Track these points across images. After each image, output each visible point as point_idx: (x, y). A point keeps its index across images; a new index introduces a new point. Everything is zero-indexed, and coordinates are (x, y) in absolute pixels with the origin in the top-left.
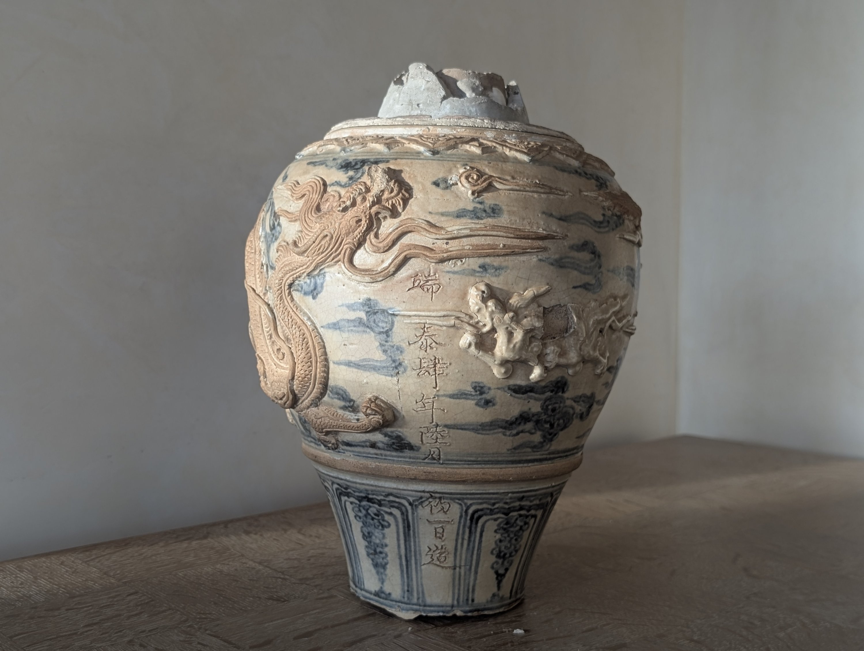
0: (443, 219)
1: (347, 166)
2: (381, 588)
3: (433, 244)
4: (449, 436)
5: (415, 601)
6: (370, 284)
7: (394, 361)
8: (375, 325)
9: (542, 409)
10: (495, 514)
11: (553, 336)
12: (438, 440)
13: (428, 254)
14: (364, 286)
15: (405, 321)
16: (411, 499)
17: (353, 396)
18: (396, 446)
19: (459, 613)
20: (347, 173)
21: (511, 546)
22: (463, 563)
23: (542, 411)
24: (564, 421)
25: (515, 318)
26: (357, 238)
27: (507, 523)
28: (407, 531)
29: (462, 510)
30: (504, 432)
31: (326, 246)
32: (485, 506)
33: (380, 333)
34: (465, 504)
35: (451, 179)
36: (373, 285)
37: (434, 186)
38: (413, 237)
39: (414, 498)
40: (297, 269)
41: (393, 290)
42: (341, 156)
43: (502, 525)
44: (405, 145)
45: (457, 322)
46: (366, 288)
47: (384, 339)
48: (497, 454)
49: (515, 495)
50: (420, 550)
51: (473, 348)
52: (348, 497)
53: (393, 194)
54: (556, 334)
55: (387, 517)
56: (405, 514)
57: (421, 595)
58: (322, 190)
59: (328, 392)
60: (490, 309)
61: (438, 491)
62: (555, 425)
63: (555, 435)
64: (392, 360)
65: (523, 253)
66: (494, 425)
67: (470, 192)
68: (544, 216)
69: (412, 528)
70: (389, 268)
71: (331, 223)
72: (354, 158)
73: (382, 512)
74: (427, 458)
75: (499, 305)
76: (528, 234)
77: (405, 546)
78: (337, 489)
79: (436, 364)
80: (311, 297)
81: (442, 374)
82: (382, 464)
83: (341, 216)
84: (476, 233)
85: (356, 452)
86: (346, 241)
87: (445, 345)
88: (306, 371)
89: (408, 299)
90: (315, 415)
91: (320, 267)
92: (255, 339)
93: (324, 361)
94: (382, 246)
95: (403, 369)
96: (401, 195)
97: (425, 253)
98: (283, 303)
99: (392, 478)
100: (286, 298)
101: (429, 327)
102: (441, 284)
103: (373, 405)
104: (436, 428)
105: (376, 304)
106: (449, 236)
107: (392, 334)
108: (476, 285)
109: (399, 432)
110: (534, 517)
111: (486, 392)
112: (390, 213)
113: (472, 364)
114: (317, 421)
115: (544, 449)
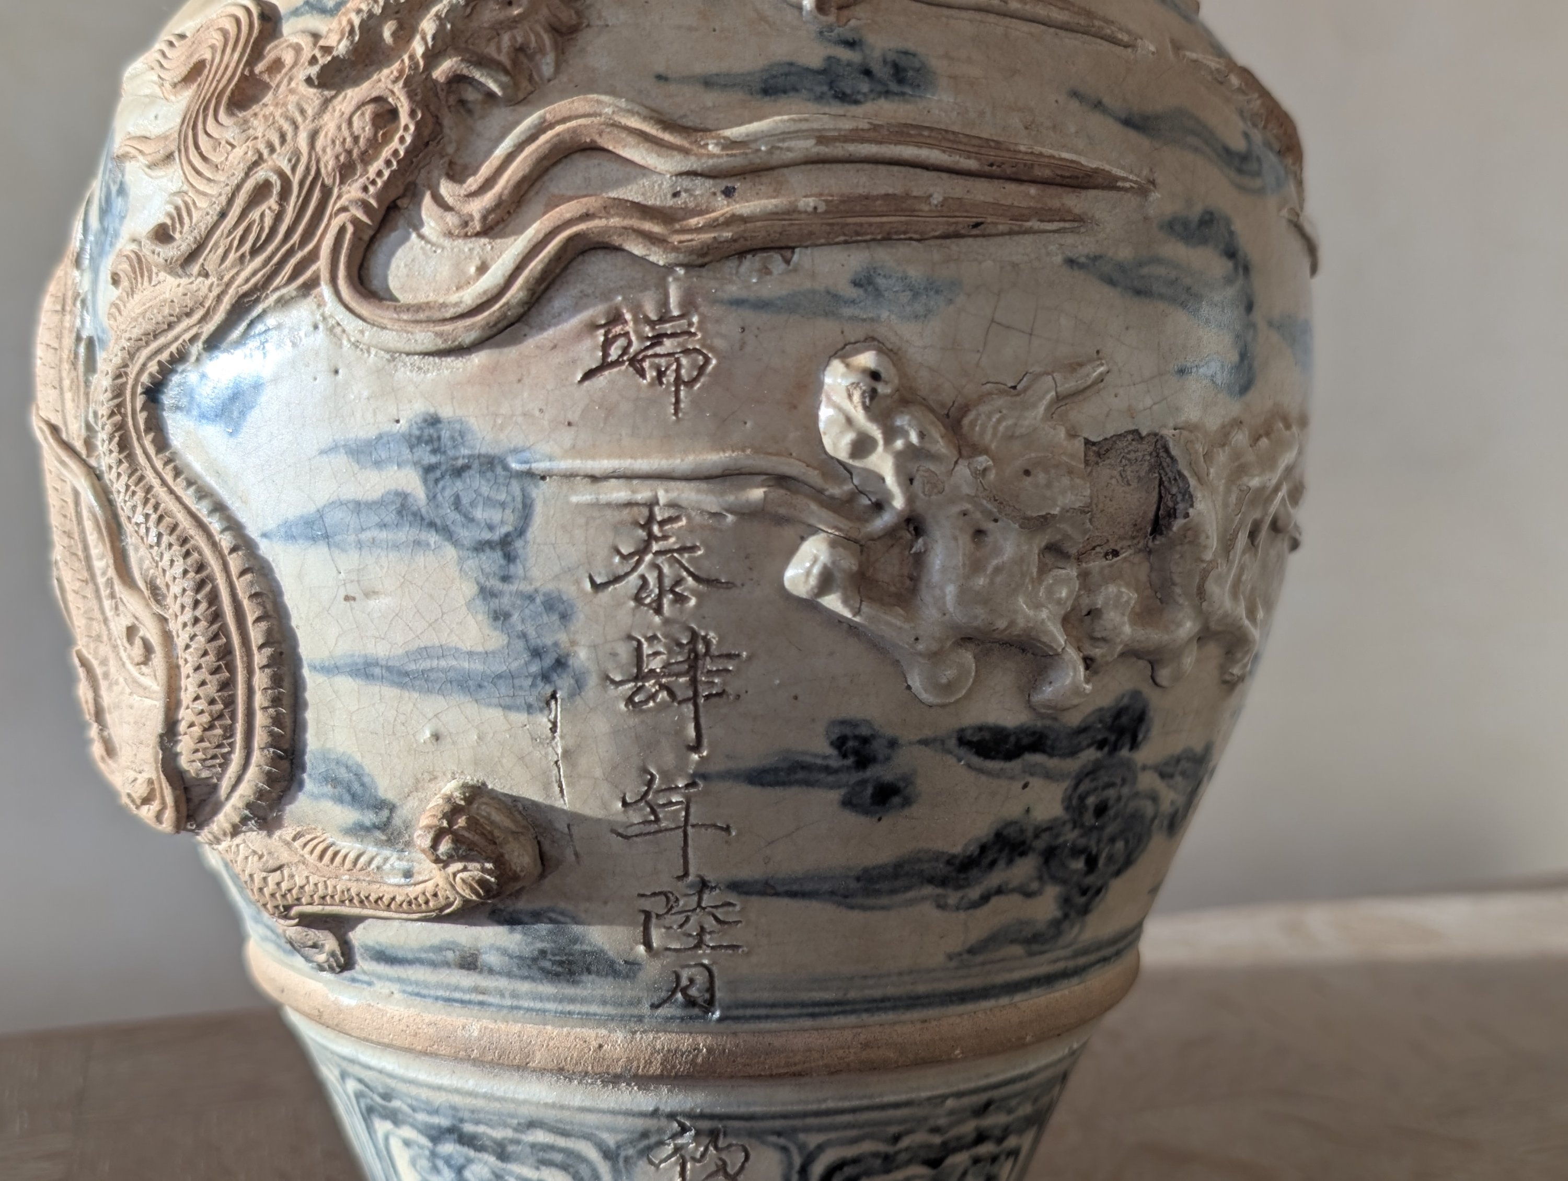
0: (710, 98)
3: (676, 195)
4: (748, 923)
6: (437, 360)
7: (537, 653)
8: (458, 517)
9: (1067, 808)
10: (898, 1168)
11: (1112, 545)
12: (706, 937)
13: (657, 230)
14: (415, 367)
15: (574, 499)
16: (610, 1140)
17: (385, 789)
18: (554, 963)
23: (1066, 817)
24: (1127, 842)
26: (380, 183)
29: (790, 1165)
30: (940, 896)
31: (268, 221)
32: (867, 1147)
33: (480, 547)
34: (802, 1147)
36: (447, 361)
38: (594, 172)
39: (620, 1137)
40: (170, 325)
41: (526, 380)
46: (420, 378)
47: (495, 568)
48: (911, 972)
49: (966, 1100)
54: (1123, 538)
58: (256, 34)
61: (707, 1110)
62: (1101, 862)
63: (1098, 891)
64: (528, 649)
65: (1011, 233)
66: (907, 874)
67: (809, 4)
68: (1076, 104)
70: (509, 295)
74: (665, 997)
76: (1028, 160)
79: (696, 657)
80: (224, 428)
81: (719, 695)
82: (503, 1026)
83: (317, 102)
84: (838, 150)
85: (410, 983)
86: (339, 197)
87: (729, 585)
88: (212, 702)
89: (585, 411)
90: (261, 857)
91: (248, 310)
92: (70, 597)
93: (275, 661)
94: (476, 207)
95: (572, 681)
96: (545, 11)
97: (648, 226)
98: (131, 457)
99: (542, 1071)
100: (139, 439)
101: (670, 520)
102: (712, 349)
103: (462, 822)
104: (700, 893)
105: (462, 435)
106: (737, 160)
107: (524, 548)
108: (843, 351)
109: (562, 913)
110: (1014, 1153)
111: (881, 757)
112: (505, 79)
113: (831, 654)
114: (265, 879)
115: (1061, 941)
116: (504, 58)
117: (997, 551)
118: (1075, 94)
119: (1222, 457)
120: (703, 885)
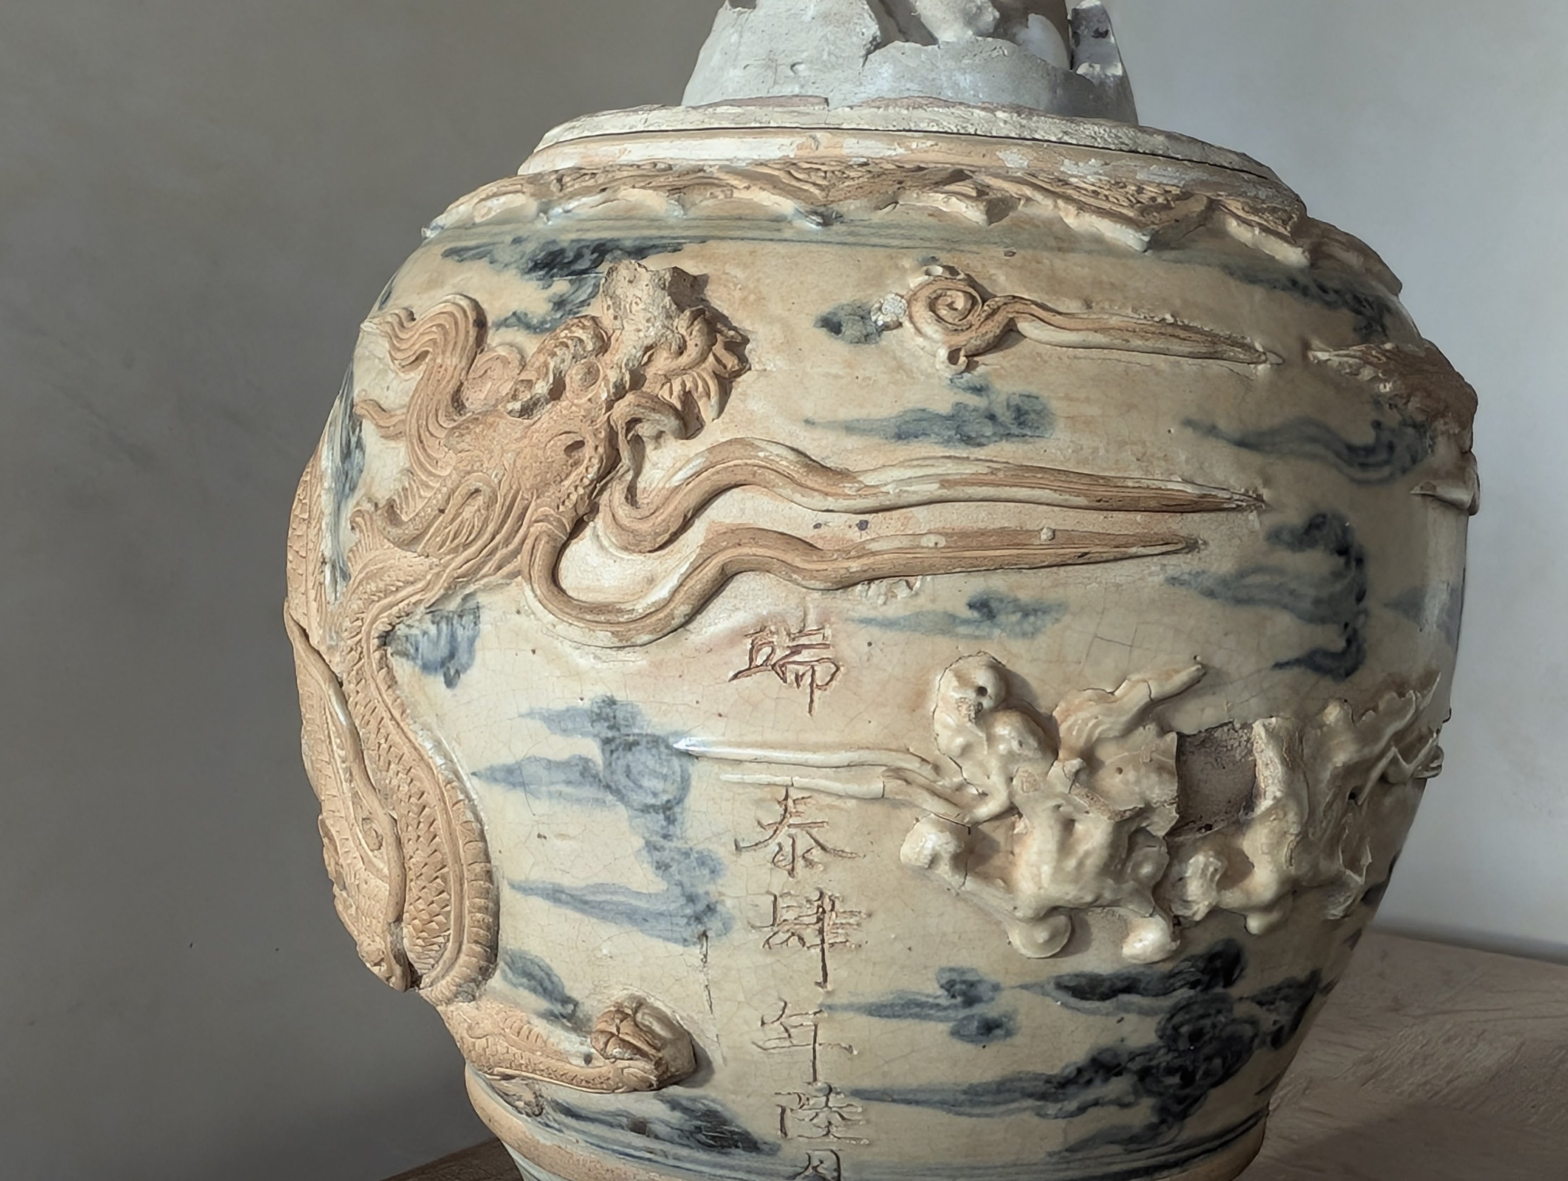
0: (851, 442)
1: (550, 262)
3: (817, 526)
4: (868, 1122)
6: (613, 653)
7: (691, 899)
8: (628, 783)
9: (1161, 1037)
12: (833, 1129)
13: (798, 562)
14: (596, 657)
15: (724, 778)
17: (572, 989)
18: (707, 1137)
20: (548, 286)
23: (1161, 1044)
24: (1225, 1058)
25: (1083, 777)
26: (569, 503)
30: (1040, 1107)
31: (478, 522)
33: (646, 809)
35: (880, 309)
36: (622, 654)
37: (823, 333)
38: (749, 504)
40: (397, 589)
41: (686, 676)
42: (536, 232)
44: (736, 194)
45: (895, 785)
46: (599, 665)
47: (657, 828)
48: (1015, 1165)
51: (944, 870)
53: (684, 360)
54: (1215, 814)
58: (472, 340)
59: (501, 964)
60: (1002, 748)
62: (1199, 1077)
63: (1197, 1098)
64: (683, 895)
65: (1116, 560)
66: (1009, 1090)
67: (943, 353)
68: (1189, 431)
70: (672, 605)
71: (491, 452)
72: (574, 236)
74: (800, 1174)
75: (1033, 733)
76: (1135, 493)
79: (824, 912)
80: (441, 679)
81: (842, 943)
84: (960, 492)
85: (592, 1136)
86: (535, 510)
87: (852, 856)
89: (734, 705)
91: (463, 587)
93: (481, 878)
94: (648, 529)
95: (720, 925)
96: (711, 360)
101: (804, 799)
102: (842, 659)
103: (627, 1027)
104: (827, 1096)
105: (633, 716)
106: (870, 500)
107: (681, 813)
111: (985, 998)
113: (942, 914)
114: (473, 1043)
115: (1161, 1141)
118: (1188, 422)
120: (830, 1090)
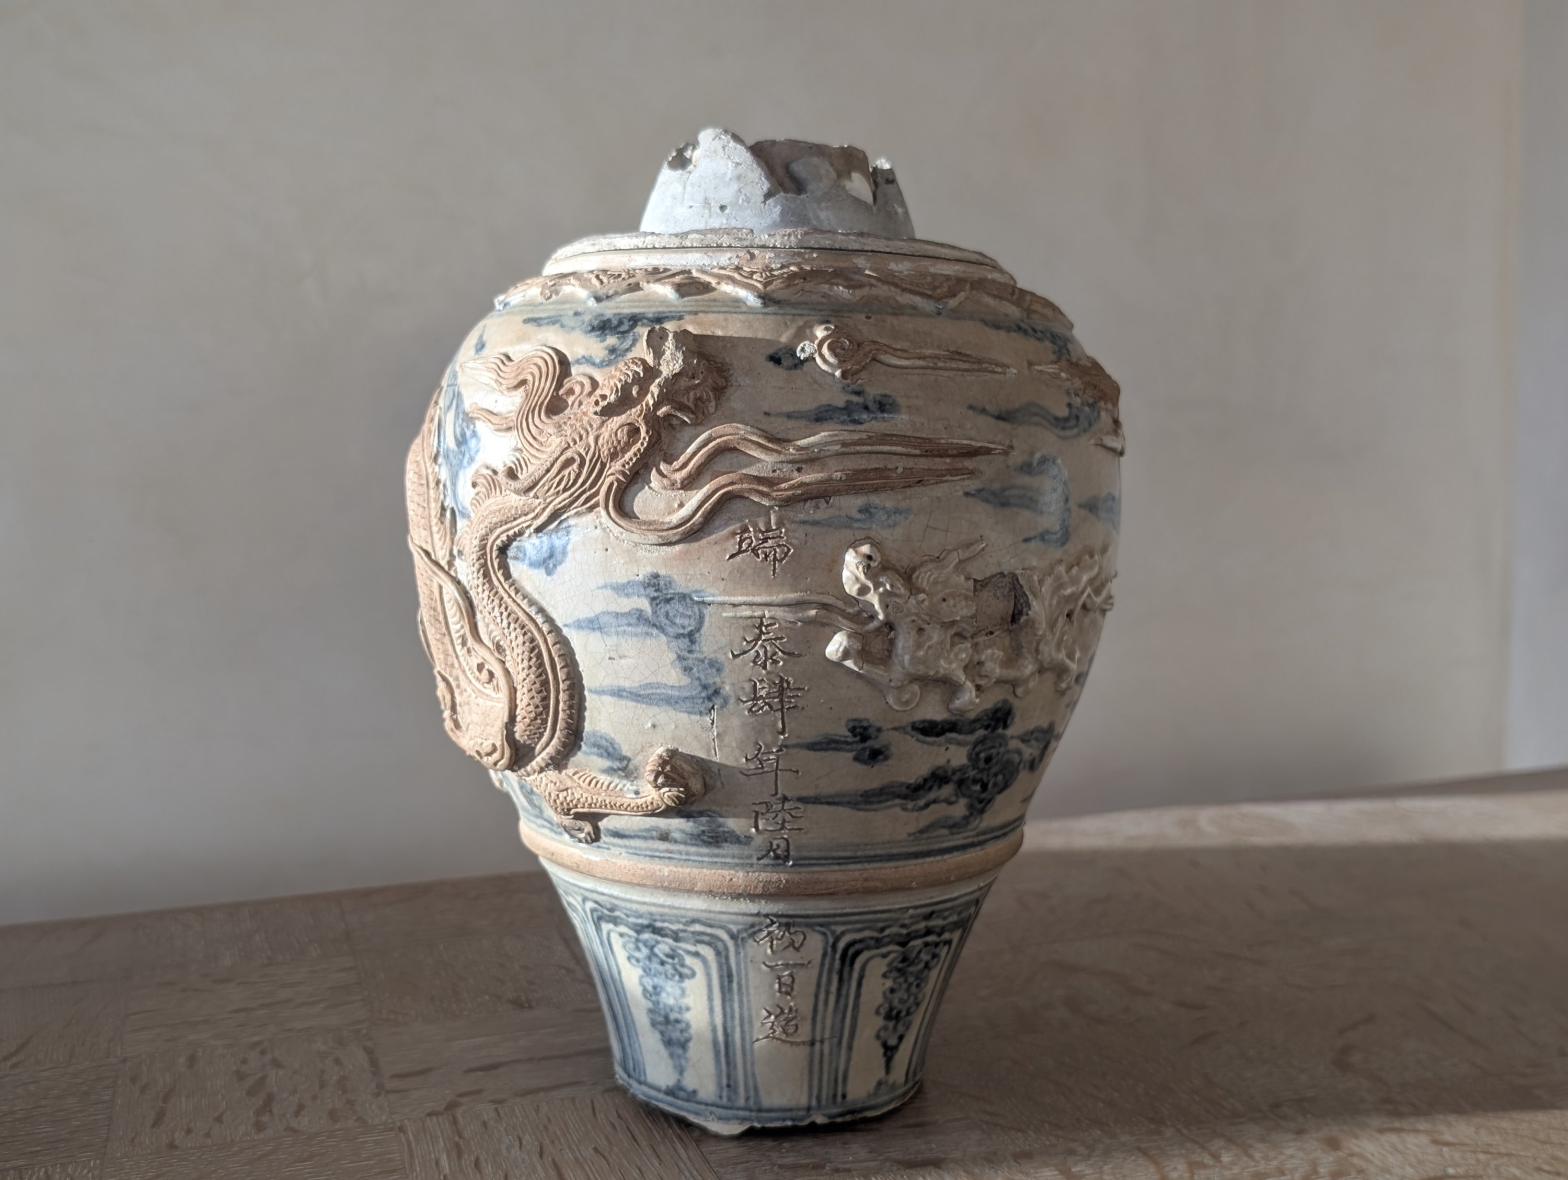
0: (790, 424)
1: (603, 327)
2: (679, 1081)
3: (774, 471)
4: (807, 817)
5: (741, 1102)
6: (658, 547)
7: (705, 687)
8: (667, 622)
9: (970, 759)
10: (884, 946)
11: (990, 629)
12: (786, 824)
13: (765, 490)
14: (647, 550)
15: (724, 615)
16: (734, 929)
17: (626, 751)
18: (709, 837)
19: (820, 1120)
20: (604, 340)
21: (909, 997)
22: (827, 1035)
23: (970, 764)
24: (1004, 776)
26: (631, 464)
27: (904, 960)
28: (726, 983)
29: (827, 943)
30: (904, 804)
31: (572, 477)
32: (867, 934)
33: (678, 636)
34: (833, 933)
35: (802, 350)
36: (663, 548)
37: (771, 364)
38: (735, 460)
39: (740, 927)
40: (515, 519)
41: (702, 558)
42: (589, 309)
43: (895, 964)
46: (650, 556)
47: (685, 646)
48: (889, 842)
49: (919, 911)
50: (750, 1016)
52: (616, 924)
53: (696, 382)
54: (995, 626)
55: (689, 960)
56: (723, 954)
57: (752, 1093)
58: (558, 372)
59: (584, 744)
61: (785, 913)
62: (990, 786)
63: (989, 801)
64: (701, 685)
65: (937, 483)
66: (887, 793)
67: (838, 373)
68: (971, 412)
69: (735, 979)
70: (694, 519)
72: (615, 311)
73: (681, 952)
74: (764, 854)
76: (945, 447)
77: (724, 1008)
78: (593, 911)
79: (783, 688)
80: (543, 571)
81: (794, 707)
82: (680, 870)
83: (599, 422)
84: (852, 449)
85: (631, 848)
86: (610, 468)
87: (799, 655)
88: (537, 707)
89: (731, 573)
90: (555, 784)
91: (560, 516)
92: (432, 642)
93: (571, 688)
94: (679, 476)
95: (722, 701)
96: (710, 381)
97: (761, 488)
98: (490, 581)
99: (700, 893)
100: (495, 572)
101: (771, 625)
102: (791, 544)
103: (668, 768)
104: (783, 803)
105: (669, 584)
106: (804, 455)
107: (700, 637)
108: (854, 545)
109: (714, 812)
110: (948, 943)
111: (873, 736)
112: (692, 416)
113: (849, 687)
114: (558, 795)
115: (970, 827)
116: (691, 404)
117: (930, 638)
118: (971, 407)
119: (1049, 581)
120: (785, 799)
